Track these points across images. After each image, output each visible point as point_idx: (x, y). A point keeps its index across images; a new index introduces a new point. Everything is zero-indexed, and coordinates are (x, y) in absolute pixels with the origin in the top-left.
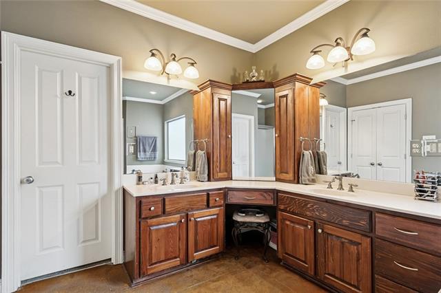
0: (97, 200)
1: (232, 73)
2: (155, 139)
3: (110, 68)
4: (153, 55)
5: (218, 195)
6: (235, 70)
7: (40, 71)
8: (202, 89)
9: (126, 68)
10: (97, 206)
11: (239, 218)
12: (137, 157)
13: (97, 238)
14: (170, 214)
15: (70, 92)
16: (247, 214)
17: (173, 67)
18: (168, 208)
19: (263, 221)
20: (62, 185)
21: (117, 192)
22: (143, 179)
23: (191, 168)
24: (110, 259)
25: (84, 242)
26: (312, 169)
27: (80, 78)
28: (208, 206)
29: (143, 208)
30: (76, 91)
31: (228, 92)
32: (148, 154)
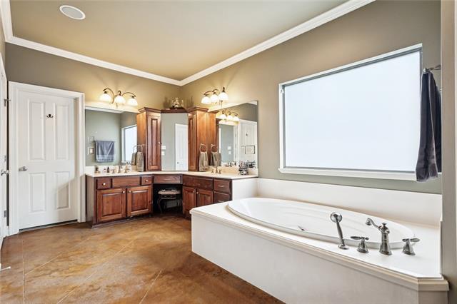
0: (68, 183)
1: (164, 100)
2: (112, 143)
3: (76, 100)
4: (106, 92)
5: (148, 178)
6: (166, 99)
7: (31, 103)
8: (141, 112)
9: (87, 100)
10: (67, 186)
11: (162, 192)
12: (96, 159)
13: (67, 206)
14: (115, 188)
15: (50, 115)
16: (167, 190)
17: (119, 99)
18: (114, 185)
19: (175, 193)
20: (45, 173)
21: (81, 177)
22: (99, 170)
23: (134, 163)
24: (76, 220)
25: (59, 208)
26: (206, 163)
27: (56, 107)
28: (141, 185)
29: (98, 183)
30: (53, 114)
31: (159, 115)
32: (106, 156)
